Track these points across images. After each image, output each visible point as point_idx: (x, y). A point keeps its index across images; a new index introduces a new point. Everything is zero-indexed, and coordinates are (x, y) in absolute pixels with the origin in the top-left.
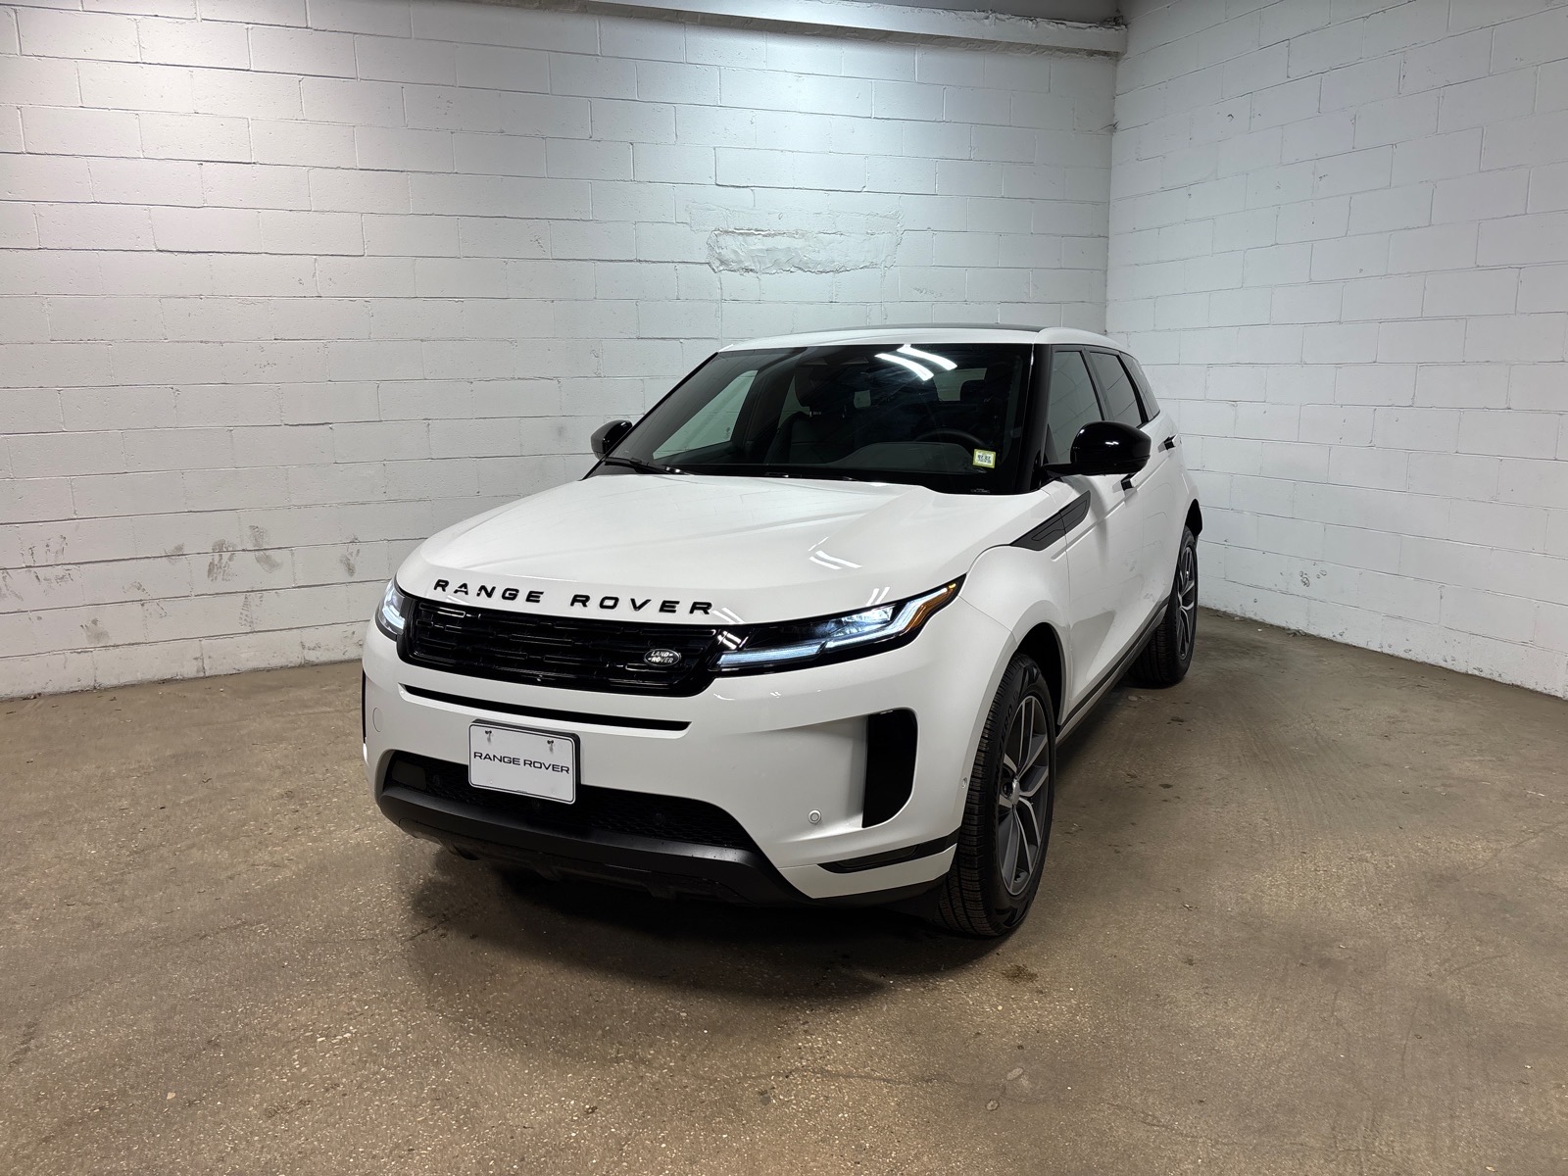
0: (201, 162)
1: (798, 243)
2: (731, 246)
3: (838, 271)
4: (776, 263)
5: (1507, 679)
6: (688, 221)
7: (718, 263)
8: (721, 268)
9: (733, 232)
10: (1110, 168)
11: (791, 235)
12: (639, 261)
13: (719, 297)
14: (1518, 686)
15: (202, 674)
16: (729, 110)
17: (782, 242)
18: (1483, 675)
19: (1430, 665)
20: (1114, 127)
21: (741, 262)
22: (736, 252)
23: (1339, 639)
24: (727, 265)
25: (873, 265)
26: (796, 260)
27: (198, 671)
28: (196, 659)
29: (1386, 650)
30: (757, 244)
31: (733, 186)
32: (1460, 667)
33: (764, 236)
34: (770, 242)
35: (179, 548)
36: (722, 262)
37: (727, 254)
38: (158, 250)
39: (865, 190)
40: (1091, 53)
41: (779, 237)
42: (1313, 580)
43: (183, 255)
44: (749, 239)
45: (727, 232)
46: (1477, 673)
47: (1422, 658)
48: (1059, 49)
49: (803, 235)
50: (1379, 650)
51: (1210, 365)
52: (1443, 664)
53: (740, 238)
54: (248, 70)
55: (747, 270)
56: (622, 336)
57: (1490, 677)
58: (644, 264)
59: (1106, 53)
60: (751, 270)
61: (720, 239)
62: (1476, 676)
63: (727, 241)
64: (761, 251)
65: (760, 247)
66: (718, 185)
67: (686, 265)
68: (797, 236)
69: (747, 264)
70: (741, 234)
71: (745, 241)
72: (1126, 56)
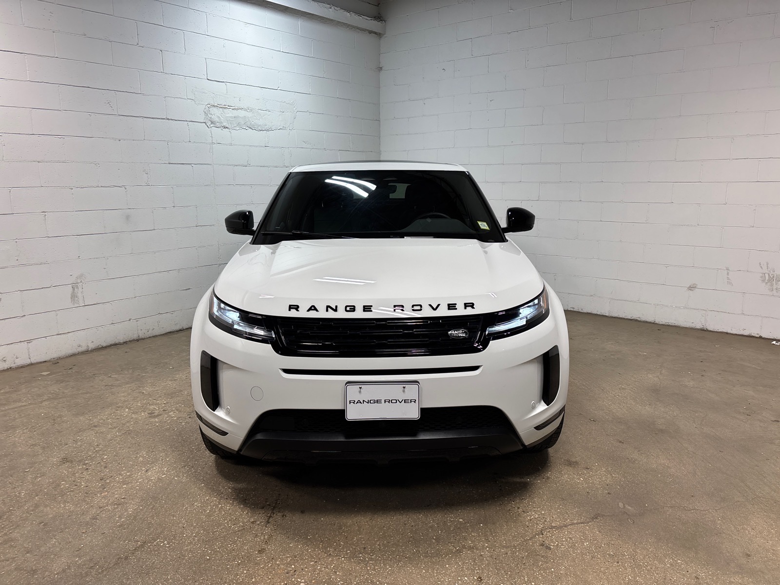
1: (249, 115)
2: (216, 113)
3: (268, 130)
4: (239, 124)
5: (585, 311)
6: (193, 98)
7: (210, 123)
8: (212, 126)
9: (217, 106)
10: (380, 88)
11: (246, 110)
12: (168, 119)
13: (211, 142)
14: (590, 313)
16: (212, 38)
17: (242, 113)
18: (575, 310)
20: (380, 69)
21: (222, 122)
22: (219, 117)
24: (215, 124)
25: (284, 128)
26: (248, 124)
30: (230, 113)
31: (216, 81)
33: (233, 109)
34: (235, 113)
36: (212, 123)
37: (215, 118)
39: (279, 89)
40: (371, 32)
41: (240, 110)
44: (225, 110)
45: (214, 106)
46: (572, 309)
48: (358, 28)
49: (251, 110)
53: (221, 109)
55: (225, 127)
56: (160, 162)
57: (577, 310)
58: (171, 121)
59: (375, 33)
60: (227, 128)
61: (211, 109)
63: (214, 111)
64: (231, 117)
65: (231, 115)
66: (208, 79)
67: (193, 123)
68: (249, 111)
69: (224, 124)
70: (221, 107)
71: (223, 111)
72: (385, 36)
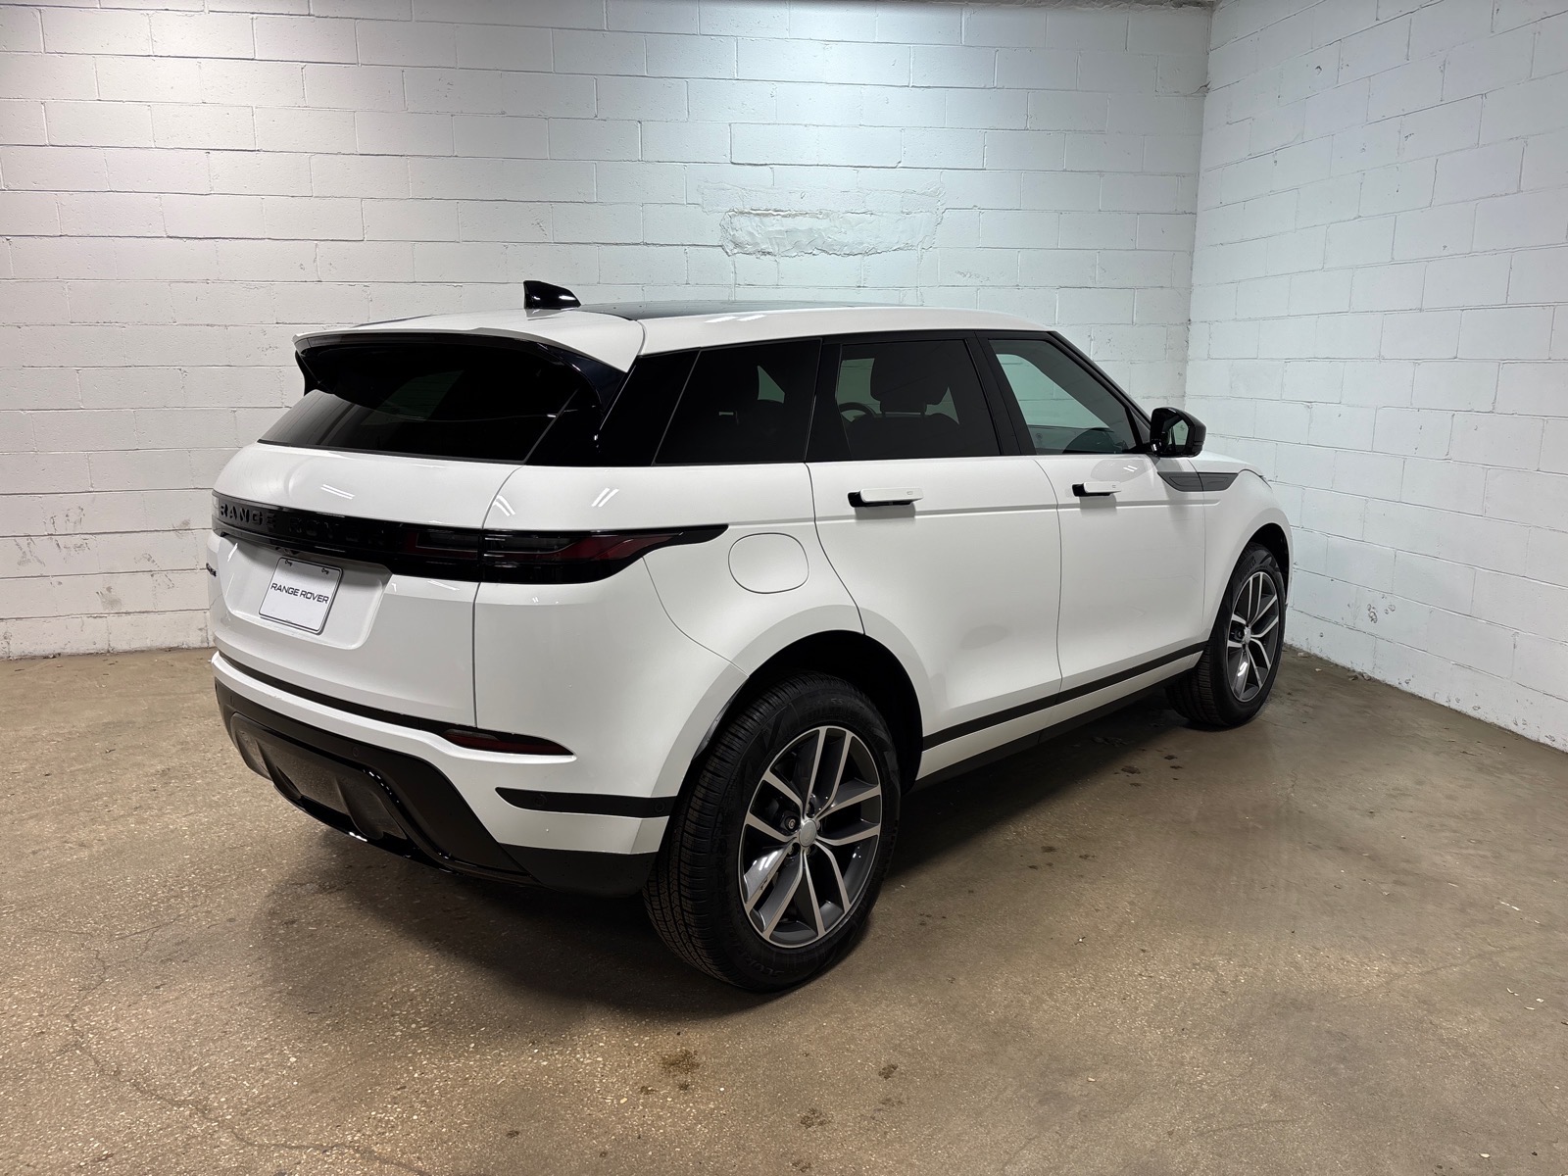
0: (208, 151)
1: (822, 224)
2: (745, 227)
3: (867, 253)
4: (796, 245)
6: (700, 201)
7: (731, 246)
8: (736, 251)
9: (749, 213)
10: (1201, 134)
11: (814, 216)
12: (647, 244)
13: (732, 281)
15: (206, 645)
16: (746, 84)
17: (803, 223)
19: (1500, 727)
20: (1205, 88)
21: (757, 244)
22: (751, 234)
23: (1405, 687)
24: (742, 248)
25: (908, 247)
26: (819, 242)
27: (202, 642)
28: (200, 629)
29: (1454, 705)
30: (775, 225)
31: (749, 164)
32: (1531, 733)
33: (783, 216)
34: (789, 223)
35: (186, 523)
36: (737, 245)
37: (741, 236)
38: (168, 237)
39: (900, 165)
41: (801, 217)
42: (1380, 615)
43: (192, 241)
44: (766, 220)
45: (742, 213)
46: (1548, 742)
47: (1491, 718)
49: (828, 215)
50: (1446, 705)
51: (1288, 360)
52: (1513, 728)
53: (757, 218)
54: (253, 59)
55: (764, 253)
57: (1562, 749)
58: (652, 247)
60: (769, 253)
61: (735, 220)
62: (1547, 746)
63: (742, 222)
64: (779, 232)
65: (778, 228)
66: (732, 163)
67: (697, 248)
68: (821, 216)
69: (763, 247)
70: (758, 214)
71: (762, 222)
72: (1221, 5)
